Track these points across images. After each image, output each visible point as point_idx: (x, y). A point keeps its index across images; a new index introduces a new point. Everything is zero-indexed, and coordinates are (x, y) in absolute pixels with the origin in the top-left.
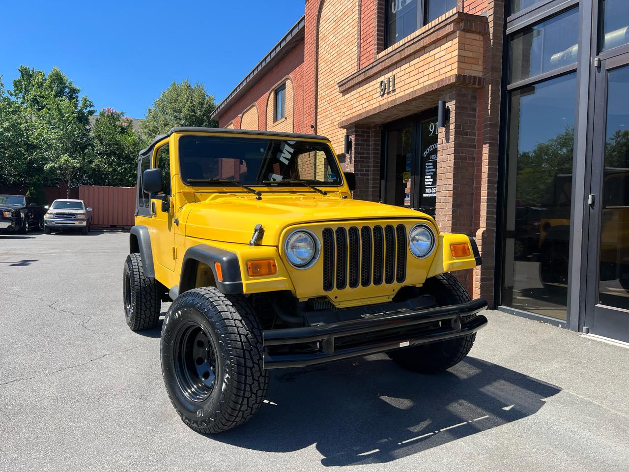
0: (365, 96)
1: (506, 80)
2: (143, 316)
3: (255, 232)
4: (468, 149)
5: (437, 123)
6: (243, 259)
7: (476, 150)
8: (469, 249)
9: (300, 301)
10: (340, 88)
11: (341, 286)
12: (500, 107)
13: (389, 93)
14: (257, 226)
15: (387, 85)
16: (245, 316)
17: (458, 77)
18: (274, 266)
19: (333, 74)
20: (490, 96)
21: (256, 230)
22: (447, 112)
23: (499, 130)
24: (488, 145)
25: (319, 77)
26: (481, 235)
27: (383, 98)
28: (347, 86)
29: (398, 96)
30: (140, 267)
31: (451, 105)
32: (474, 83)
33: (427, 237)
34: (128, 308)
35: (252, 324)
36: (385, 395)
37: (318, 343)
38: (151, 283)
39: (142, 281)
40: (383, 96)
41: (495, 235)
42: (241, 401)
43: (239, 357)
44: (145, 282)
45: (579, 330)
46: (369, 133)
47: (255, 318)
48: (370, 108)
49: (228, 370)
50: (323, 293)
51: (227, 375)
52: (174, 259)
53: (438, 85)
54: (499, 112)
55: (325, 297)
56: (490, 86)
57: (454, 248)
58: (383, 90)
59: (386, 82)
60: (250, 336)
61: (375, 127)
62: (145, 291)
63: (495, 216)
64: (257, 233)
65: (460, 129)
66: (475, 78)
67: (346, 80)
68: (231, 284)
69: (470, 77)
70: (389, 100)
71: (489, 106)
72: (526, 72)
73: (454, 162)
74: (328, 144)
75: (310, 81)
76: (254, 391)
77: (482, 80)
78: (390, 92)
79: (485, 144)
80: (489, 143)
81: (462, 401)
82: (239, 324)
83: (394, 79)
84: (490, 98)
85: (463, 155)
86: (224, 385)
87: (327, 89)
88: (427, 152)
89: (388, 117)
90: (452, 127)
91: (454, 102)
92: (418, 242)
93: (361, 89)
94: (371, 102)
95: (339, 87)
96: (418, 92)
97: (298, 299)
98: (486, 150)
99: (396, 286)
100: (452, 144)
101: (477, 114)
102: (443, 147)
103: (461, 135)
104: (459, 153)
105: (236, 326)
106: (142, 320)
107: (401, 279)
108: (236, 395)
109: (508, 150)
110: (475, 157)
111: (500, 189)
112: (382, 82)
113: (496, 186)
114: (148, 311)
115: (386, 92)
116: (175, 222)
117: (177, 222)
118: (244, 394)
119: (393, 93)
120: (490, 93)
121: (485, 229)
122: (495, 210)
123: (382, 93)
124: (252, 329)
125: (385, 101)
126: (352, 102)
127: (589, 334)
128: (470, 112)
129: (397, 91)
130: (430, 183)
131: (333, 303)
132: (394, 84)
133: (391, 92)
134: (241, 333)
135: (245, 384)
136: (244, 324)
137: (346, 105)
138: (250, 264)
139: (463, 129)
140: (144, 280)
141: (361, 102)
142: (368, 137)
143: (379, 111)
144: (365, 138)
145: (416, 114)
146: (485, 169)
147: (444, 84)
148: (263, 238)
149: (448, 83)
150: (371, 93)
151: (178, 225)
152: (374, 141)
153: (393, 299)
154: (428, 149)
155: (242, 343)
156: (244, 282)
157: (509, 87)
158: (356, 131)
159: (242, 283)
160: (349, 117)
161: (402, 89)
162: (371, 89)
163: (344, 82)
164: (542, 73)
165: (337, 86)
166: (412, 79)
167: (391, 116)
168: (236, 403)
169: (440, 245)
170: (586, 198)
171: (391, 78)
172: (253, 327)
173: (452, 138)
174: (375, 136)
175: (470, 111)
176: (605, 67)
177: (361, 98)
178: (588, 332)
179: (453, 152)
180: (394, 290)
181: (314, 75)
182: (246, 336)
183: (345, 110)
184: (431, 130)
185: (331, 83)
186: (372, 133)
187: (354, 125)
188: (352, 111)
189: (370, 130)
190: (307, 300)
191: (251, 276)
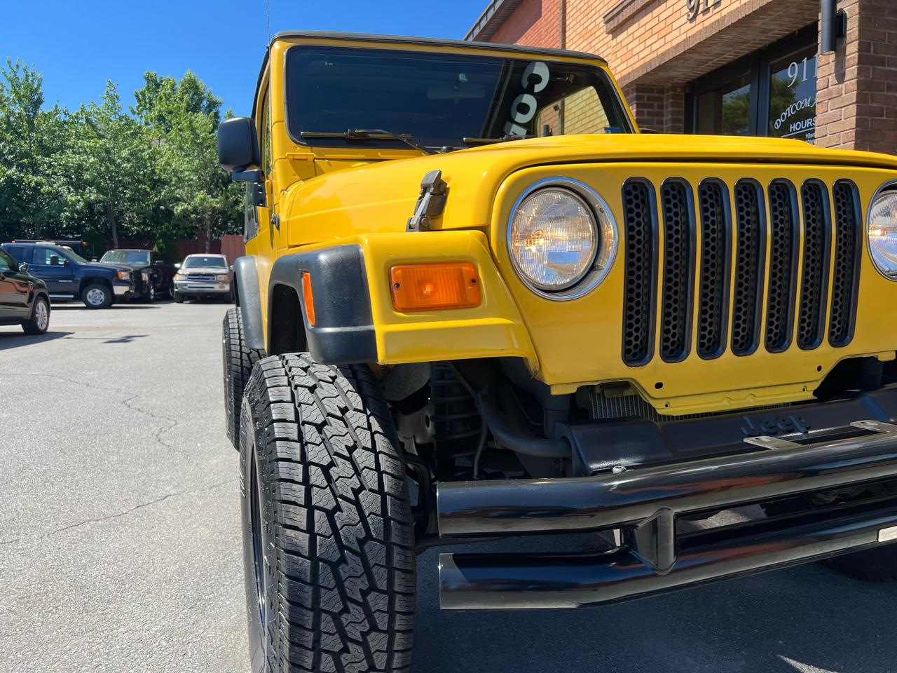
0: (655, 30)
3: (424, 194)
4: (885, 93)
6: (376, 260)
9: (554, 392)
10: (608, 25)
11: (674, 352)
13: (706, 11)
14: (428, 175)
18: (474, 281)
19: (593, 12)
21: (425, 189)
22: (838, 22)
25: (567, 23)
27: (693, 24)
28: (621, 18)
29: (725, 12)
31: (850, 5)
37: (617, 533)
39: (244, 356)
40: (692, 20)
44: (249, 359)
46: (661, 99)
48: (667, 47)
50: (619, 370)
55: (624, 385)
58: (695, 9)
61: (673, 88)
64: (428, 195)
65: (869, 51)
67: (620, 8)
68: (341, 333)
70: (707, 23)
73: (857, 120)
74: (604, 68)
75: (552, 34)
78: (709, 8)
85: (874, 105)
88: (781, 120)
89: (701, 63)
90: (852, 49)
93: (649, 17)
94: (668, 38)
95: (607, 23)
97: (549, 387)
99: (827, 356)
100: (850, 84)
102: (830, 93)
103: (872, 65)
104: (866, 102)
107: (841, 336)
115: (700, 10)
116: (273, 223)
117: (276, 222)
119: (714, 9)
123: (692, 15)
125: (700, 27)
126: (630, 47)
128: (889, 18)
129: (725, 3)
131: (652, 402)
133: (711, 9)
137: (619, 54)
138: (396, 272)
139: (875, 52)
140: (248, 355)
141: (648, 42)
142: (661, 107)
143: (687, 48)
144: (656, 109)
145: (759, 50)
148: (447, 208)
150: (670, 21)
152: (673, 113)
153: (815, 393)
154: (785, 114)
156: (379, 328)
158: (638, 98)
159: (372, 333)
160: (624, 73)
163: (615, 12)
165: (602, 24)
167: (707, 61)
173: (851, 71)
174: (673, 105)
175: (889, 15)
177: (649, 34)
179: (854, 100)
180: (819, 369)
181: (559, 22)
183: (618, 62)
184: (790, 76)
185: (589, 28)
186: (667, 100)
187: (634, 87)
188: (631, 62)
189: (664, 96)
190: (573, 390)
191: (404, 310)
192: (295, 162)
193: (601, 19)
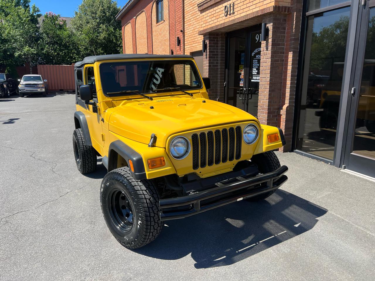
0: (215, 15)
1: (305, 9)
2: (87, 167)
3: (152, 139)
4: (280, 54)
5: (261, 34)
6: (145, 160)
7: (285, 55)
8: (278, 136)
10: (199, 8)
11: (203, 165)
12: (301, 26)
13: (230, 14)
14: (152, 135)
15: (229, 9)
16: (148, 187)
17: (275, 7)
18: (164, 161)
20: (295, 20)
22: (267, 30)
23: (299, 42)
24: (292, 52)
26: (285, 109)
27: (226, 18)
28: (204, 7)
29: (236, 17)
30: (82, 139)
31: (270, 26)
32: (285, 11)
33: (254, 132)
34: (78, 160)
35: (152, 191)
36: (229, 218)
37: (191, 205)
38: (90, 148)
40: (226, 16)
41: (294, 108)
42: (148, 234)
43: (146, 212)
44: (86, 148)
45: (340, 166)
46: (217, 38)
47: (154, 188)
48: (218, 23)
49: (140, 219)
50: (193, 171)
51: (140, 222)
52: (103, 141)
53: (262, 13)
54: (300, 30)
55: (194, 173)
56: (295, 13)
57: (270, 137)
58: (227, 12)
59: (229, 7)
60: (151, 199)
61: (222, 34)
62: (87, 152)
63: (295, 97)
65: (275, 41)
66: (286, 7)
67: (203, 3)
68: (139, 174)
69: (282, 7)
70: (231, 19)
71: (294, 26)
72: (318, 6)
73: (271, 63)
74: (193, 61)
76: (156, 228)
77: (290, 8)
79: (291, 51)
80: (293, 51)
81: (272, 221)
82: (145, 193)
83: (234, 5)
84: (295, 21)
85: (276, 58)
86: (138, 226)
87: (190, 6)
88: (254, 53)
90: (270, 40)
91: (272, 24)
92: (248, 135)
93: (212, 10)
94: (219, 20)
95: (199, 7)
96: (249, 16)
97: (179, 176)
98: (290, 55)
99: (235, 161)
100: (269, 52)
101: (286, 31)
102: (264, 53)
103: (276, 46)
104: (274, 58)
105: (143, 194)
106: (87, 169)
108: (146, 232)
109: (304, 56)
110: (284, 60)
111: (298, 80)
112: (226, 7)
113: (296, 78)
114: (90, 164)
115: (228, 14)
116: (102, 121)
117: (103, 120)
118: (150, 231)
120: (295, 18)
121: (288, 105)
122: (295, 93)
123: (226, 14)
124: (153, 195)
125: (228, 20)
126: (207, 18)
127: (345, 169)
129: (236, 13)
130: (256, 73)
131: (199, 176)
132: (234, 9)
133: (232, 14)
134: (146, 198)
135: (151, 225)
136: (148, 192)
137: (203, 20)
138: (149, 161)
139: (277, 42)
140: (85, 146)
141: (213, 19)
142: (217, 41)
143: (224, 26)
144: (216, 42)
145: (247, 27)
146: (290, 68)
147: (266, 12)
148: (157, 142)
149: (268, 12)
150: (219, 13)
151: (103, 122)
152: (221, 43)
153: (233, 169)
154: (255, 51)
155: (147, 204)
156: (147, 173)
157: (307, 14)
158: (209, 38)
159: (145, 173)
160: (205, 28)
161: (239, 12)
162: (218, 10)
163: (201, 4)
164: (329, 6)
166: (245, 6)
168: (146, 236)
169: (262, 136)
170: (350, 90)
171: (231, 4)
172: (153, 193)
173: (270, 48)
174: (221, 40)
175: (281, 29)
176: (368, 5)
177: (212, 16)
178: (345, 168)
179: (270, 57)
180: (234, 164)
182: (149, 199)
183: (202, 23)
184: (257, 39)
187: (208, 33)
188: (207, 24)
189: (219, 37)
190: (183, 176)
191: (151, 169)
192: (107, 103)
193: (196, 5)
